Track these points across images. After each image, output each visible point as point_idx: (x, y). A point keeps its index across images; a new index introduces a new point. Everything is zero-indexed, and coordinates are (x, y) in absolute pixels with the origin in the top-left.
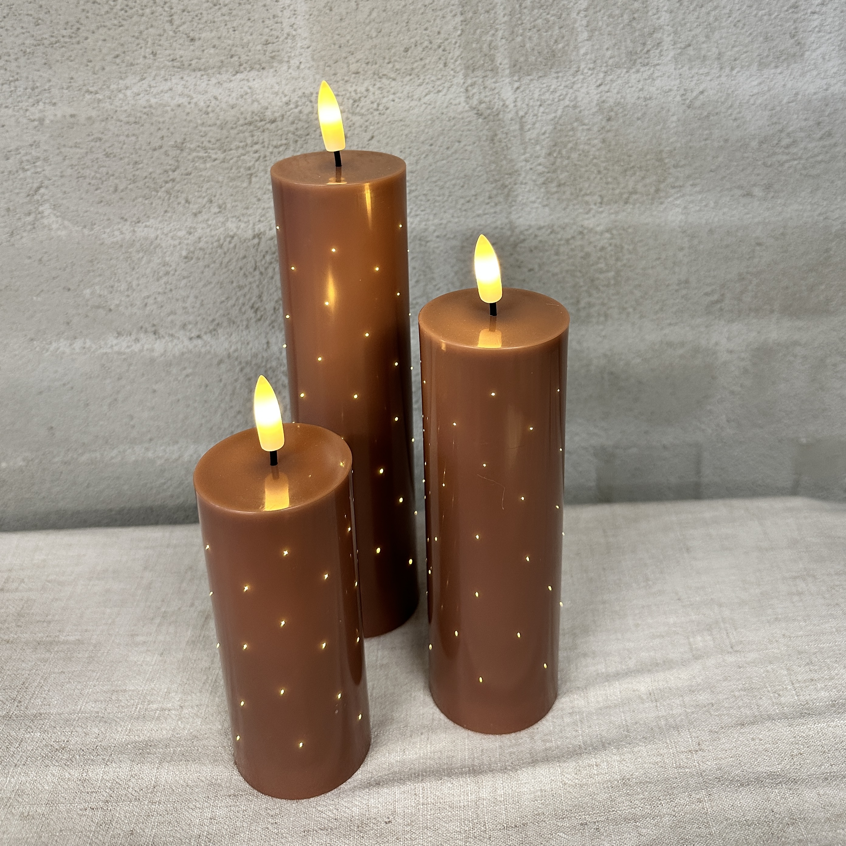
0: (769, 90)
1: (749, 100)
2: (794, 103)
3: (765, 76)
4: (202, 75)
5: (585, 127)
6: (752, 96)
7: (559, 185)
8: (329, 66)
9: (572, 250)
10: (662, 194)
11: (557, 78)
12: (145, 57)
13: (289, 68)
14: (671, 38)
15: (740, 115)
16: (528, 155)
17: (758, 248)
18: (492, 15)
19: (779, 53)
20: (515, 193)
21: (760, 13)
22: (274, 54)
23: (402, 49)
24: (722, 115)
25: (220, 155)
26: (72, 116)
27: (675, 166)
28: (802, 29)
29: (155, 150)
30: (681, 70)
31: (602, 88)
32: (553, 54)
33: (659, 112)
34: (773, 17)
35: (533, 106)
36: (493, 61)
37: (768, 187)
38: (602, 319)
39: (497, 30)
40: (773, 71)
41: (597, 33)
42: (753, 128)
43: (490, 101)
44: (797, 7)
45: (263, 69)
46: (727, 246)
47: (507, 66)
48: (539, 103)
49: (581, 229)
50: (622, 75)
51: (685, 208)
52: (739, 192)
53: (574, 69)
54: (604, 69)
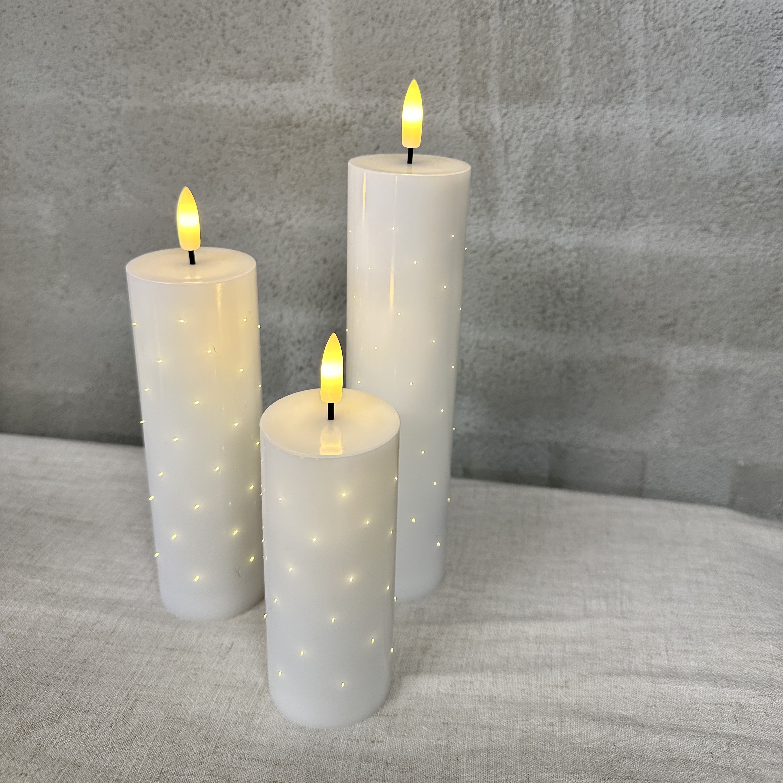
0: (731, 136)
1: (713, 143)
2: (754, 150)
3: (728, 123)
4: (244, 83)
5: (561, 154)
6: (716, 139)
7: (536, 205)
8: (347, 82)
9: (542, 264)
10: (627, 222)
11: (541, 108)
12: (201, 64)
13: (314, 82)
14: (644, 80)
15: (704, 156)
16: (510, 175)
17: (712, 280)
18: (487, 48)
19: (742, 103)
20: (496, 208)
21: (728, 64)
22: (303, 68)
23: (409, 72)
24: (686, 155)
25: (253, 151)
26: (142, 108)
27: (641, 198)
28: (766, 82)
29: (203, 142)
30: (652, 111)
31: (580, 120)
32: (538, 86)
33: (629, 147)
34: (739, 69)
35: (517, 132)
36: (485, 88)
37: (725, 225)
38: (565, 329)
39: (490, 61)
40: (736, 119)
41: (578, 71)
42: (714, 170)
43: (480, 124)
44: (763, 61)
45: (293, 81)
46: (683, 275)
47: (498, 94)
48: (522, 129)
49: (552, 246)
50: (598, 110)
51: (647, 236)
52: (697, 227)
53: (556, 100)
54: (582, 103)
